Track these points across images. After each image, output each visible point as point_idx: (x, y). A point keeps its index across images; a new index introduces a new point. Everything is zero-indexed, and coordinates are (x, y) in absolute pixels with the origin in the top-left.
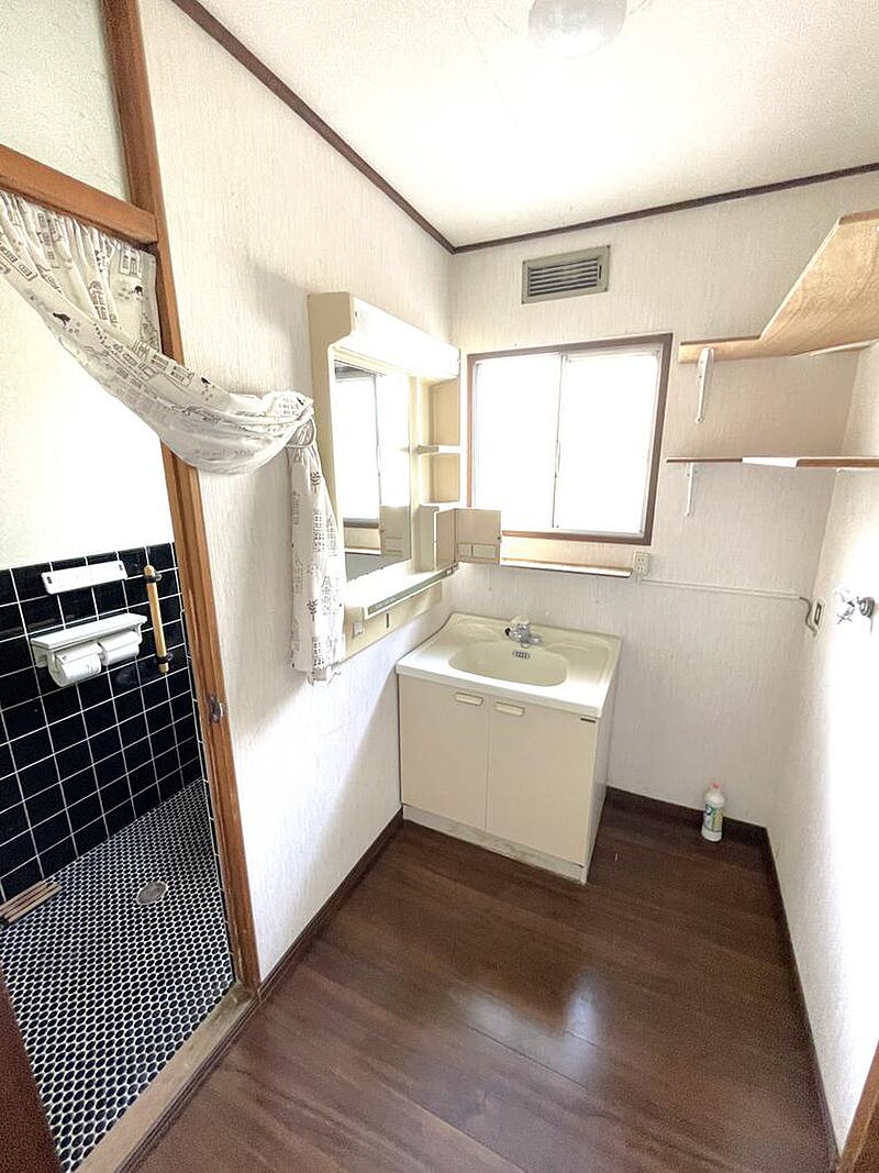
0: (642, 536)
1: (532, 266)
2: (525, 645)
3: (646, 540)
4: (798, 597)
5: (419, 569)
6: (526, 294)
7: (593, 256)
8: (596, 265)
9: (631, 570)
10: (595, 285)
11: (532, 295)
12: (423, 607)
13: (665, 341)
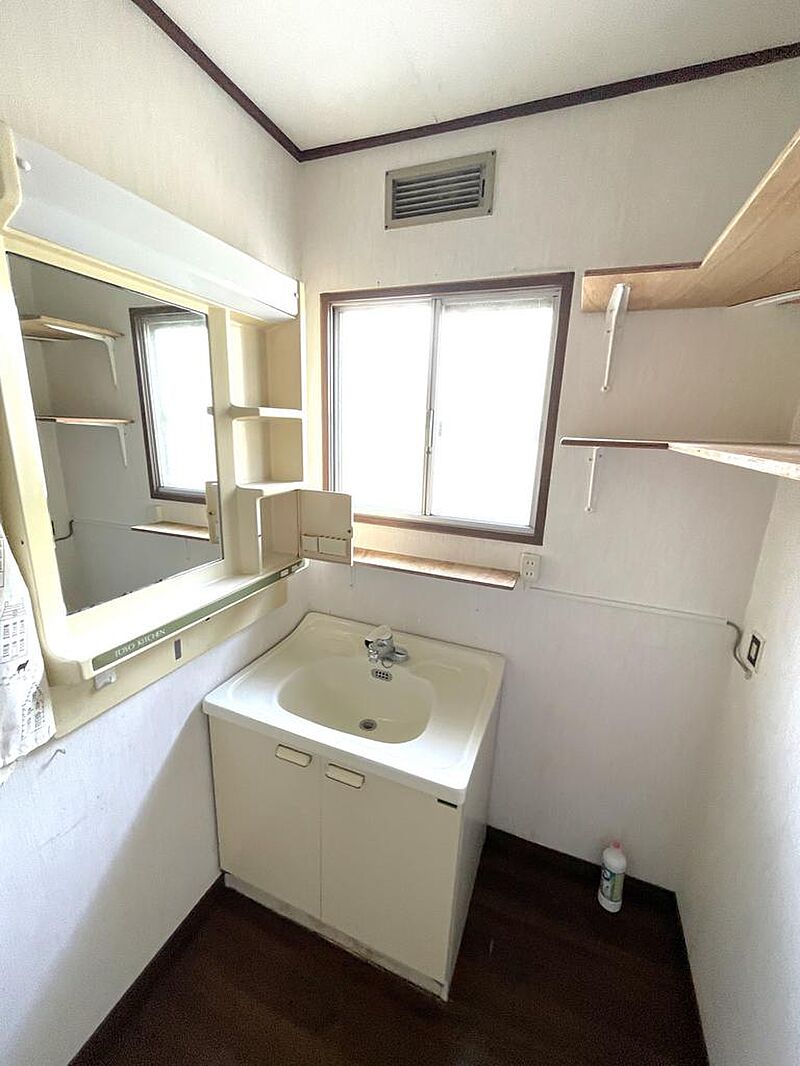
0: (532, 532)
1: (398, 177)
2: (387, 663)
3: (536, 537)
4: (726, 622)
5: (237, 572)
6: (390, 216)
7: (474, 164)
8: (478, 178)
9: (516, 575)
10: (476, 206)
11: (398, 218)
12: (252, 616)
13: (564, 282)
